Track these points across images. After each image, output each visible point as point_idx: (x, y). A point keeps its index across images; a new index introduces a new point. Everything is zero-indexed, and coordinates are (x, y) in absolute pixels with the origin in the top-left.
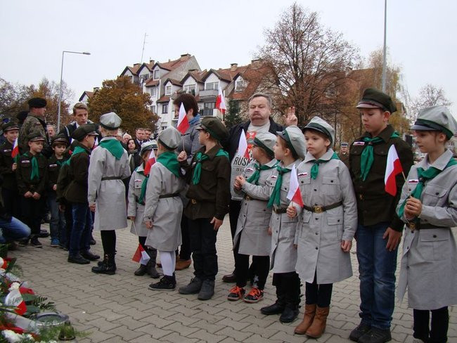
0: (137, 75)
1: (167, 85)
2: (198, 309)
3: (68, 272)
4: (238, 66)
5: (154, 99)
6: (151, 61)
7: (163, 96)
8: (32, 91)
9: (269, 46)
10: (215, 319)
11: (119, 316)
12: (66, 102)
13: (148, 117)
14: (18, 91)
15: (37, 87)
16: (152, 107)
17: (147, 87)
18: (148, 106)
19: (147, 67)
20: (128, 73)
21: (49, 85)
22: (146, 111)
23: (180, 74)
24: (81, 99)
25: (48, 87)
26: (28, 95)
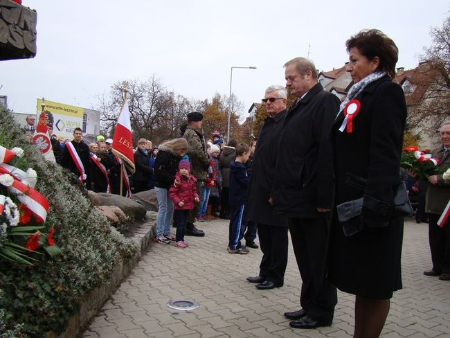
3: (211, 267)
4: (405, 70)
8: (206, 104)
9: (437, 46)
11: (242, 309)
12: (237, 114)
14: (193, 105)
15: (210, 102)
21: (221, 99)
23: (344, 82)
24: (250, 111)
25: (220, 101)
26: (202, 109)
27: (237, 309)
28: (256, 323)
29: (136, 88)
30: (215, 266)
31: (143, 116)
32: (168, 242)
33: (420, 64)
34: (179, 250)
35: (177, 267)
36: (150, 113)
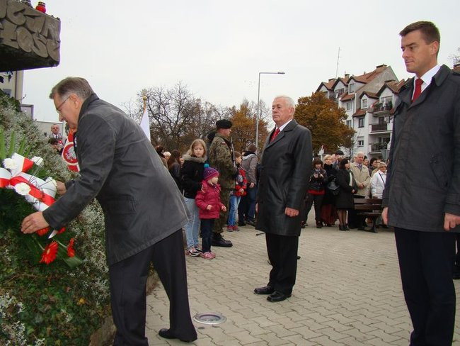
0: (332, 90)
1: (363, 98)
2: (351, 326)
3: (239, 279)
5: (350, 114)
6: (346, 75)
7: (359, 110)
8: (234, 111)
10: (365, 337)
12: (265, 121)
13: (343, 131)
14: (220, 112)
15: (238, 108)
16: (348, 122)
17: (343, 101)
18: (345, 121)
19: (342, 82)
20: (324, 89)
21: (249, 105)
22: (342, 126)
23: (375, 86)
25: (248, 107)
26: (230, 116)
27: (265, 323)
28: (285, 338)
29: (162, 95)
30: (243, 278)
31: (170, 124)
32: (197, 254)
33: (455, 66)
34: (206, 261)
35: (204, 279)
36: (177, 121)
